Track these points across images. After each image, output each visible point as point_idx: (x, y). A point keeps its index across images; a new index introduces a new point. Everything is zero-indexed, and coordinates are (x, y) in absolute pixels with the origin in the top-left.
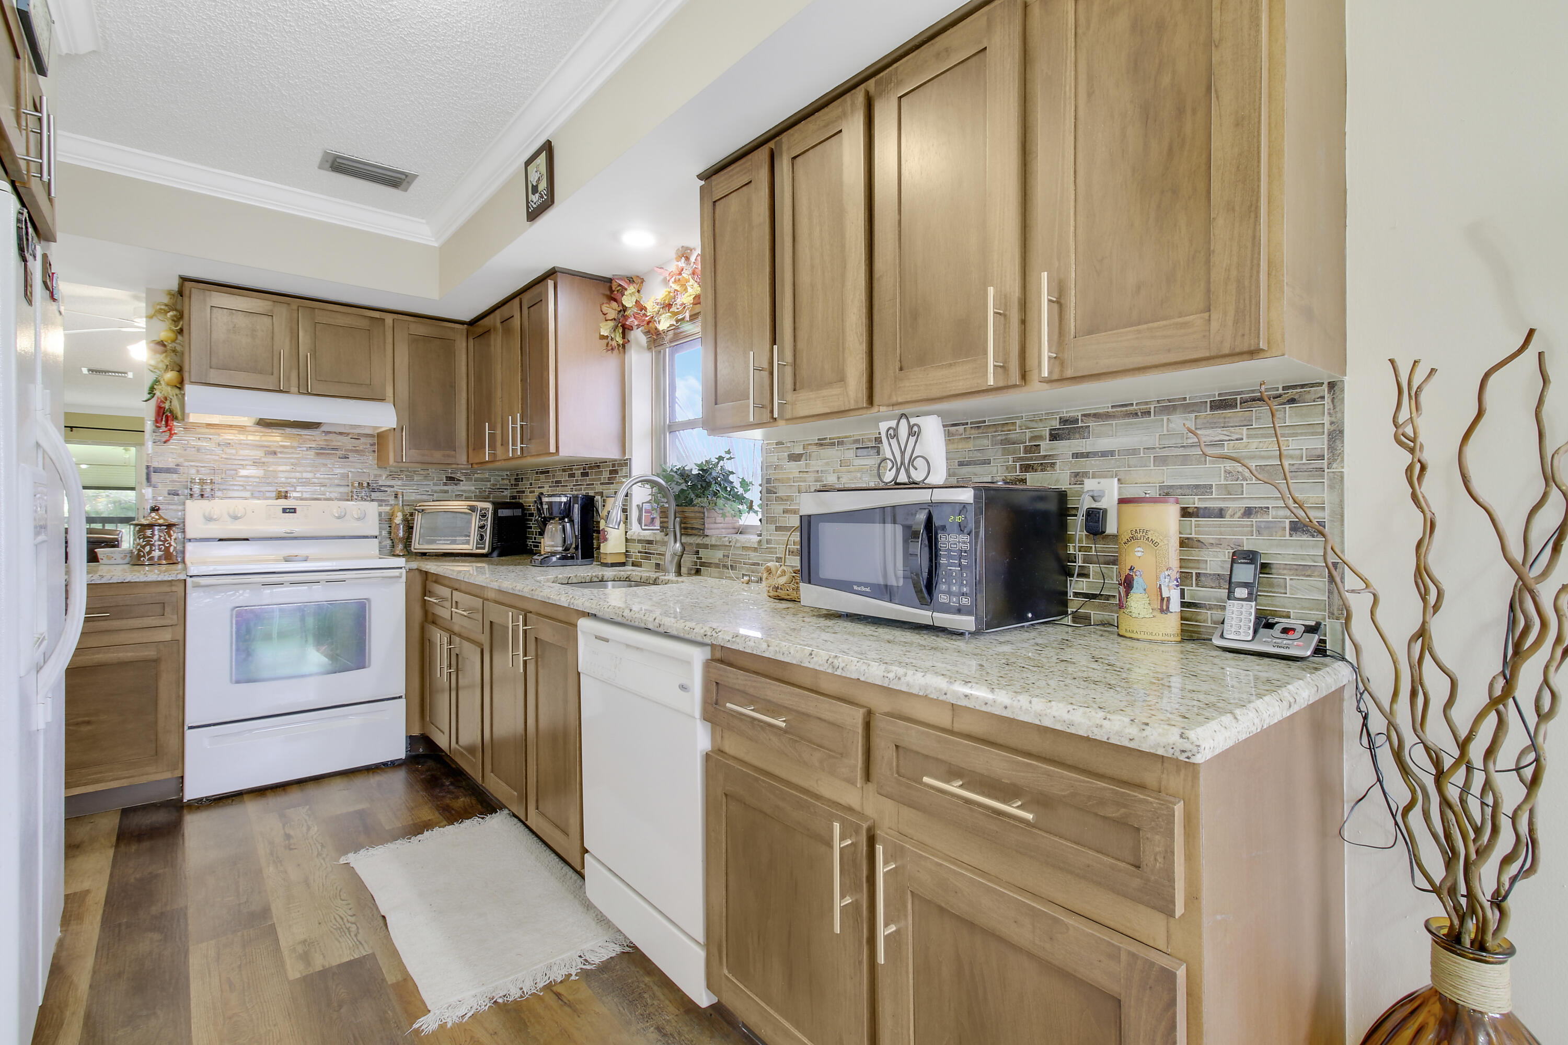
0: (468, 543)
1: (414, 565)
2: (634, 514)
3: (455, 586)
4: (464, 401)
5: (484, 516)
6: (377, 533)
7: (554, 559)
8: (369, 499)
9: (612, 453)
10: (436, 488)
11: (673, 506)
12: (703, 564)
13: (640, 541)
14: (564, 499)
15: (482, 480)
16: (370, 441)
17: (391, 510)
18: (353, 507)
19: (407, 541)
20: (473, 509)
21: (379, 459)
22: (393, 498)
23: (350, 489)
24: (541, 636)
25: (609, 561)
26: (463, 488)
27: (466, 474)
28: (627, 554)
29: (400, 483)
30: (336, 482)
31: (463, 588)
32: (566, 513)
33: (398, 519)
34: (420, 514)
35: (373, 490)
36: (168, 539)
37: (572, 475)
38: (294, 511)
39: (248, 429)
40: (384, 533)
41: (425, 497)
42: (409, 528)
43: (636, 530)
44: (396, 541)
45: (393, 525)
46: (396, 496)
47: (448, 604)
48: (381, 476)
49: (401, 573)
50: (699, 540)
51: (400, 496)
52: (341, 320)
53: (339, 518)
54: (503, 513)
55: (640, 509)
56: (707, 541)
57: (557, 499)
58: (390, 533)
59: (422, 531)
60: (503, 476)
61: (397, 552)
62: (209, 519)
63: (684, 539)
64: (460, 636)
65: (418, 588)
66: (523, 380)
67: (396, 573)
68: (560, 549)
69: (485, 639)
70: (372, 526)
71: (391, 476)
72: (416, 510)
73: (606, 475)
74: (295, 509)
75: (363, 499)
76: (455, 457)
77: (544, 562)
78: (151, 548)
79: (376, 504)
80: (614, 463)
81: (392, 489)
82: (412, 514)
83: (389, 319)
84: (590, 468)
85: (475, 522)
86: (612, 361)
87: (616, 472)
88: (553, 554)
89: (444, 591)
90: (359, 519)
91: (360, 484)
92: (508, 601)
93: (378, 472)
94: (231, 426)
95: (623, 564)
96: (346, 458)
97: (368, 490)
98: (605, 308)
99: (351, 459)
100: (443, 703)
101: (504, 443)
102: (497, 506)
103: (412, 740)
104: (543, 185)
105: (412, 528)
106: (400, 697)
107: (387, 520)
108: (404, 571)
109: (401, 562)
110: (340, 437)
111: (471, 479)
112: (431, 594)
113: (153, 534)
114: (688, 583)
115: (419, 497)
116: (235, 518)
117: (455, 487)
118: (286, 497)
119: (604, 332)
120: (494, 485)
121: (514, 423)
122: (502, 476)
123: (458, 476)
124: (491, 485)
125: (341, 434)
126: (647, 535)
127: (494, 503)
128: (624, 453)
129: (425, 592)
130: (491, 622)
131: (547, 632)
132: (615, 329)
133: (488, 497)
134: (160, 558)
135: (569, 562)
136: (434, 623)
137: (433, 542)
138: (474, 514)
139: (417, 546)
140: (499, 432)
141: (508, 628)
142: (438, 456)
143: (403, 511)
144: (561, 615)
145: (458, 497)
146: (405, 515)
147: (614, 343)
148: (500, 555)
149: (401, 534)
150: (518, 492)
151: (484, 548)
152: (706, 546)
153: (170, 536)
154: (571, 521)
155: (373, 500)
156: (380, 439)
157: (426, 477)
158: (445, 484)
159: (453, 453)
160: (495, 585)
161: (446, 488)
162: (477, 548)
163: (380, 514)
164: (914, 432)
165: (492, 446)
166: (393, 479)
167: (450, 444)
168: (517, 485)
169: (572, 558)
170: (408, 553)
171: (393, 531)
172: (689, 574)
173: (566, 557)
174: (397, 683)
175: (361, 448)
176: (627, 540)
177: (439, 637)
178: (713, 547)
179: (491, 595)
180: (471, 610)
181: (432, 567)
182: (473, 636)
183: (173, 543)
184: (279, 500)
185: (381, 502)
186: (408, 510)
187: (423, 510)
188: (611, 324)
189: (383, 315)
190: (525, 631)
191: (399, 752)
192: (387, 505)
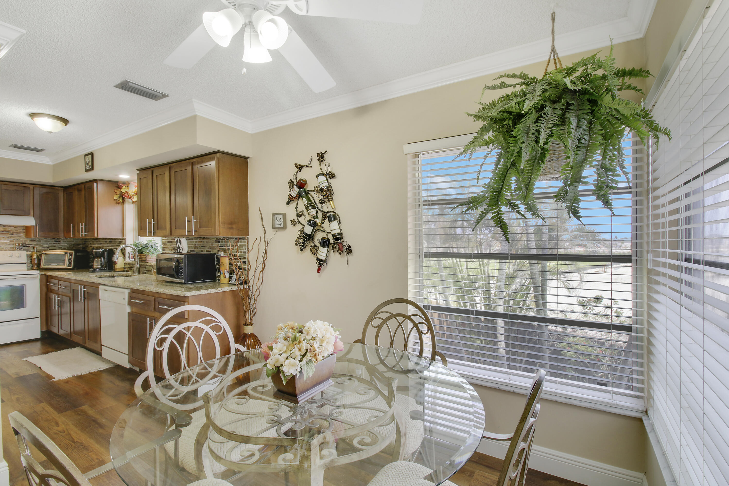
0: (64, 265)
1: (43, 273)
2: (127, 255)
3: (59, 279)
5: (71, 255)
6: (26, 262)
7: (98, 270)
8: (22, 250)
9: (119, 236)
10: (51, 245)
11: (137, 254)
12: (147, 271)
13: (129, 264)
14: (101, 251)
15: (70, 242)
16: (22, 229)
17: (31, 253)
18: (17, 253)
19: (39, 265)
20: (66, 253)
21: (26, 235)
22: (32, 249)
23: (14, 246)
24: (89, 291)
25: (118, 270)
26: (62, 245)
27: (63, 240)
28: (124, 268)
29: (35, 243)
30: (8, 244)
31: (63, 280)
32: (102, 255)
33: (35, 256)
34: (44, 255)
35: (24, 246)
37: (106, 242)
40: (29, 262)
41: (46, 249)
42: (39, 259)
43: (128, 260)
44: (34, 265)
45: (33, 259)
46: (34, 248)
47: (57, 285)
48: (27, 241)
50: (145, 264)
52: (12, 188)
53: (10, 257)
54: (78, 254)
55: (129, 254)
56: (147, 264)
57: (99, 251)
58: (31, 262)
59: (45, 261)
61: (35, 269)
63: (141, 263)
64: (61, 295)
65: (44, 281)
66: (86, 212)
67: (36, 275)
68: (100, 267)
69: (71, 295)
70: (24, 259)
71: (32, 241)
72: (42, 253)
73: (118, 242)
75: (20, 250)
76: (59, 235)
77: (94, 271)
79: (25, 251)
80: (120, 239)
81: (32, 246)
82: (40, 255)
83: (31, 187)
84: (112, 240)
85: (67, 258)
86: (119, 207)
87: (121, 242)
88: (98, 268)
89: (56, 281)
90: (18, 257)
91: (19, 244)
92: (78, 282)
93: (26, 240)
95: (123, 271)
96: (12, 235)
97: (23, 246)
98: (116, 191)
99: (14, 235)
100: (55, 320)
101: (79, 232)
102: (76, 251)
103: (42, 333)
104: (90, 164)
105: (41, 260)
106: (38, 317)
107: (30, 257)
108: (39, 275)
109: (38, 272)
111: (65, 242)
112: (50, 282)
114: (142, 276)
115: (43, 249)
117: (58, 245)
119: (115, 198)
121: (82, 226)
123: (60, 240)
125: (10, 227)
126: (131, 262)
128: (123, 236)
129: (47, 281)
130: (73, 290)
131: (91, 290)
132: (119, 197)
133: (73, 248)
135: (103, 271)
136: (51, 292)
137: (50, 265)
138: (67, 255)
139: (43, 266)
140: (76, 227)
141: (78, 290)
142: (51, 234)
143: (37, 254)
144: (95, 285)
145: (60, 248)
146: (37, 255)
147: (119, 202)
148: (77, 269)
149: (36, 262)
151: (71, 267)
152: (147, 265)
154: (104, 258)
155: (24, 250)
156: (27, 229)
157: (46, 241)
158: (54, 243)
159: (58, 233)
160: (74, 278)
161: (54, 245)
162: (68, 267)
163: (27, 255)
164: (180, 242)
165: (74, 232)
167: (57, 230)
168: (85, 243)
169: (104, 269)
170: (39, 268)
171: (33, 261)
172: (143, 274)
173: (103, 269)
174: (37, 312)
175: (19, 231)
176: (125, 264)
177: (54, 297)
178: (150, 266)
179: (73, 281)
180: (67, 286)
181: (50, 273)
182: (67, 294)
185: (27, 250)
186: (38, 253)
187: (45, 253)
188: (118, 195)
189: (29, 185)
190: (84, 291)
191: (38, 335)
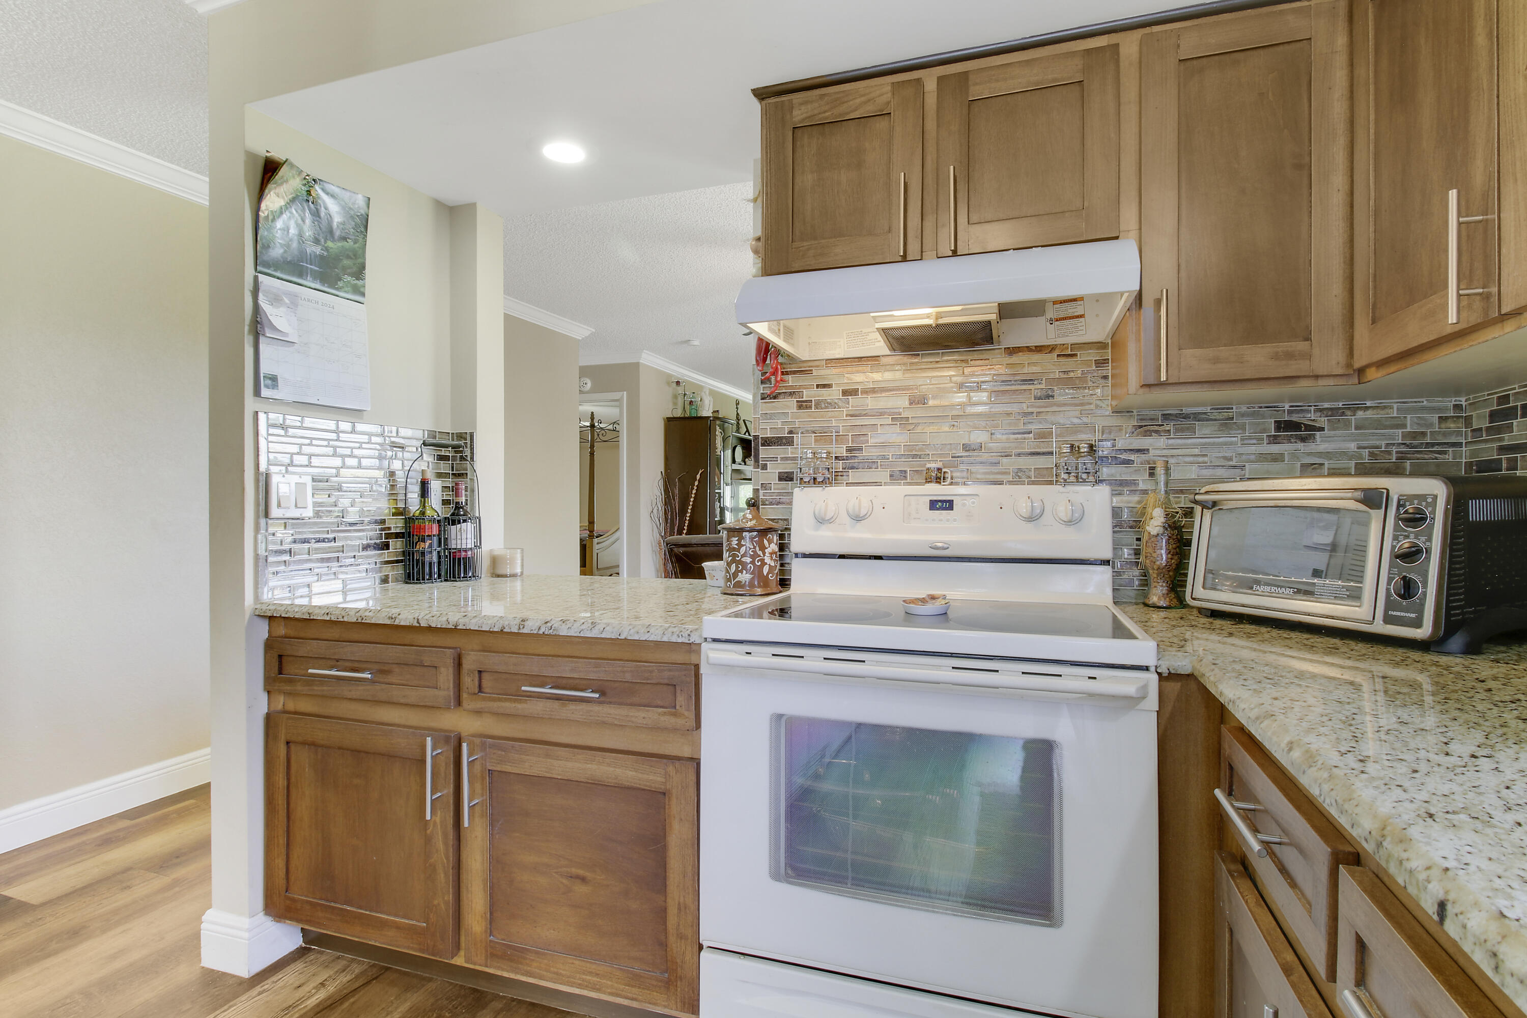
4: (1337, 200)
5: (1415, 518)
6: (1108, 554)
8: (1091, 478)
10: (1250, 449)
15: (1379, 424)
16: (1097, 355)
17: (1139, 502)
18: (1060, 496)
19: (1177, 578)
20: (1372, 499)
22: (1147, 476)
23: (1054, 459)
26: (1324, 448)
27: (1332, 412)
29: (1161, 442)
30: (1027, 446)
33: (1155, 523)
34: (1208, 514)
35: (1102, 460)
36: (760, 553)
38: (948, 505)
39: (884, 360)
40: (1125, 554)
41: (1220, 472)
42: (1182, 546)
44: (1153, 574)
45: (1145, 538)
46: (1153, 472)
48: (1119, 428)
49: (1145, 688)
51: (1160, 471)
53: (1029, 519)
54: (1479, 509)
58: (1137, 554)
59: (1212, 554)
60: (1446, 409)
61: (1154, 599)
62: (821, 521)
70: (1099, 537)
71: (1143, 427)
72: (1196, 502)
74: (951, 502)
75: (1077, 481)
76: (1308, 356)
78: (737, 567)
79: (1107, 489)
81: (1144, 457)
82: (1189, 513)
83: (1130, 44)
85: (1383, 538)
90: (1070, 522)
91: (1074, 448)
93: (1112, 422)
94: (860, 358)
96: (1048, 397)
97: (1095, 460)
99: (1058, 399)
105: (1189, 543)
107: (1132, 526)
110: (1036, 357)
111: (1347, 425)
113: (740, 545)
115: (1207, 473)
116: (858, 518)
117: (1300, 445)
118: (938, 480)
120: (1414, 435)
122: (1439, 410)
123: (1309, 417)
124: (1404, 436)
125: (1039, 349)
127: (1452, 481)
134: (751, 584)
138: (1376, 516)
139: (1199, 592)
143: (1166, 505)
145: (1317, 469)
146: (1170, 515)
148: (1472, 649)
149: (1162, 558)
150: (1502, 449)
151: (1418, 624)
153: (763, 548)
155: (1100, 482)
157: (1226, 426)
158: (1274, 440)
159: (1302, 346)
161: (1275, 448)
162: (1388, 620)
163: (1116, 512)
166: (1148, 433)
167: (1294, 323)
170: (1180, 607)
171: (1143, 550)
175: (1081, 375)
183: (767, 560)
184: (928, 486)
185: (1119, 486)
186: (1183, 502)
187: (1215, 504)
192: (1133, 492)
